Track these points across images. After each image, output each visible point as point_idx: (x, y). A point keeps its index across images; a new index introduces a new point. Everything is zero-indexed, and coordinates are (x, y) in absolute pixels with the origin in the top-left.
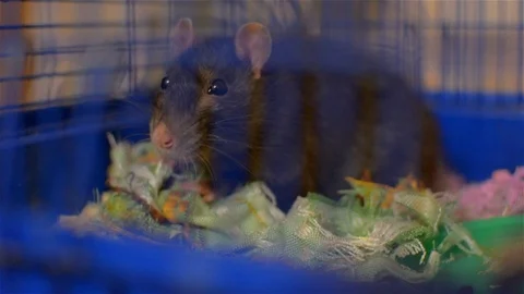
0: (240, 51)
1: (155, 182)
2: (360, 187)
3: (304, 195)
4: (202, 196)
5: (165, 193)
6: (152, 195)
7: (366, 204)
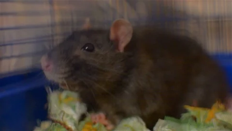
0: (112, 36)
1: (76, 117)
2: (192, 111)
3: (163, 118)
4: (105, 126)
5: (83, 123)
6: (75, 125)
7: (198, 120)
